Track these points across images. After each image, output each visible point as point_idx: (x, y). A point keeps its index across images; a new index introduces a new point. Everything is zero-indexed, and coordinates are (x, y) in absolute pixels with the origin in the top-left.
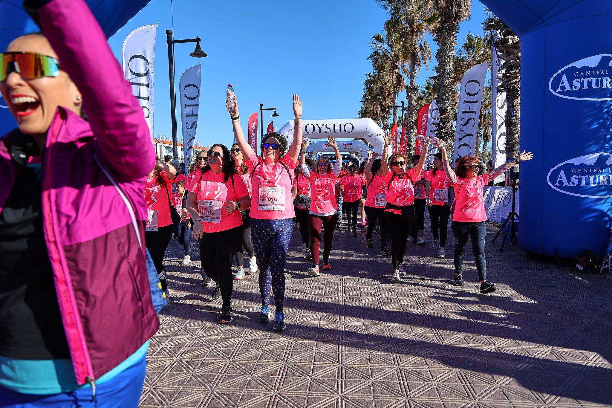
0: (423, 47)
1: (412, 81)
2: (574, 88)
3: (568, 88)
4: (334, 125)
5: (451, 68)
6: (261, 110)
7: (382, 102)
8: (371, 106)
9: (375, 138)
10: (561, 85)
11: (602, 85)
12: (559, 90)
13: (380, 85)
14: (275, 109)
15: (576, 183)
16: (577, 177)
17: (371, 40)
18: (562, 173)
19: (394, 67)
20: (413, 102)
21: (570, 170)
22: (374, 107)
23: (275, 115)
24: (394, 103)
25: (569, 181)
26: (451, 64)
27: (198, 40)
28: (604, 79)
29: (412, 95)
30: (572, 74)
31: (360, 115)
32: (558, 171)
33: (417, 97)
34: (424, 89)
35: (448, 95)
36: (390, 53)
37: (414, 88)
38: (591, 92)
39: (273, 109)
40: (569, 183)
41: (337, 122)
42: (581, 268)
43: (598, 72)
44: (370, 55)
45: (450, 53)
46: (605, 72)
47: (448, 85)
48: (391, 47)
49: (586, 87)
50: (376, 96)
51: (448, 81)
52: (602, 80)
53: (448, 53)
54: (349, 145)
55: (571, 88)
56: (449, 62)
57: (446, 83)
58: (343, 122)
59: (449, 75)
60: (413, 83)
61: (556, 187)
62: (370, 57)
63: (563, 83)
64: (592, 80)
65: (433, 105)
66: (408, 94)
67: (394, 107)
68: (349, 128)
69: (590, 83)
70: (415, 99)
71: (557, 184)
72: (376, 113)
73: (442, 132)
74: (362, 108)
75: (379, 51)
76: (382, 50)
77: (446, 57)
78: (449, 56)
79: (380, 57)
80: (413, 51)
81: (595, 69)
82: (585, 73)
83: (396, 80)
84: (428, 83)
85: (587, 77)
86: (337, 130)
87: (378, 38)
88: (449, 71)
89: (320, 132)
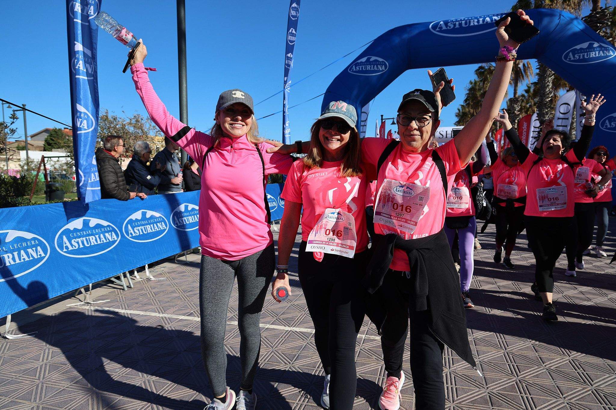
0: (526, 65)
1: (515, 93)
2: (612, 126)
3: (609, 126)
4: (447, 131)
5: (549, 90)
6: (382, 119)
8: (471, 109)
20: (516, 112)
26: (550, 87)
29: (515, 106)
31: (456, 116)
33: (520, 107)
34: (524, 93)
35: (547, 110)
36: (494, 67)
37: (517, 100)
39: (392, 118)
45: (550, 79)
47: (547, 103)
51: (547, 100)
56: (548, 85)
57: (546, 101)
60: (517, 96)
65: (535, 117)
70: (518, 109)
74: (459, 110)
77: (546, 82)
78: (549, 81)
80: (517, 69)
84: (528, 87)
86: (449, 135)
88: (548, 92)
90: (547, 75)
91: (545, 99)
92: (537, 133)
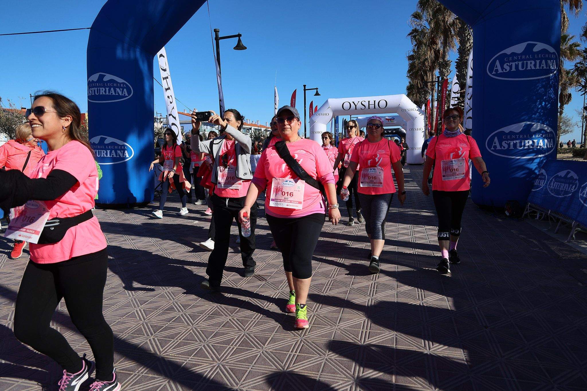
2: (504, 71)
3: (500, 71)
4: (369, 101)
6: (305, 90)
7: (424, 77)
9: (407, 113)
10: (495, 69)
11: (527, 67)
12: (494, 73)
13: (422, 60)
14: (317, 89)
15: (506, 146)
16: (507, 142)
17: (410, 18)
18: (496, 140)
19: (433, 42)
20: (445, 78)
21: (502, 137)
22: (418, 82)
23: (317, 94)
24: (432, 78)
25: (501, 145)
26: (472, 41)
27: (239, 36)
28: (529, 62)
29: (444, 70)
30: (503, 59)
32: (493, 138)
35: (467, 71)
36: (428, 29)
37: (447, 64)
38: (517, 73)
39: (315, 89)
40: (501, 147)
41: (372, 99)
42: (508, 214)
43: (523, 57)
44: (409, 33)
46: (529, 57)
48: (430, 23)
49: (514, 69)
50: (418, 71)
52: (527, 63)
53: (468, 31)
54: (392, 120)
55: (503, 70)
56: (469, 39)
57: (466, 59)
58: (377, 99)
59: (469, 51)
60: (446, 59)
61: (491, 150)
62: (409, 35)
63: (496, 67)
64: (518, 63)
65: (454, 80)
66: (440, 69)
67: (432, 82)
68: (383, 104)
69: (517, 66)
70: (447, 74)
71: (492, 148)
72: (420, 87)
73: (461, 105)
74: (410, 83)
75: (418, 28)
76: (421, 27)
77: (466, 35)
79: (418, 34)
81: (521, 54)
82: (513, 58)
83: (433, 55)
85: (515, 61)
86: (372, 106)
87: (417, 16)
88: (469, 48)
89: (356, 109)
90: (466, 27)
91: (465, 57)
92: (456, 99)
